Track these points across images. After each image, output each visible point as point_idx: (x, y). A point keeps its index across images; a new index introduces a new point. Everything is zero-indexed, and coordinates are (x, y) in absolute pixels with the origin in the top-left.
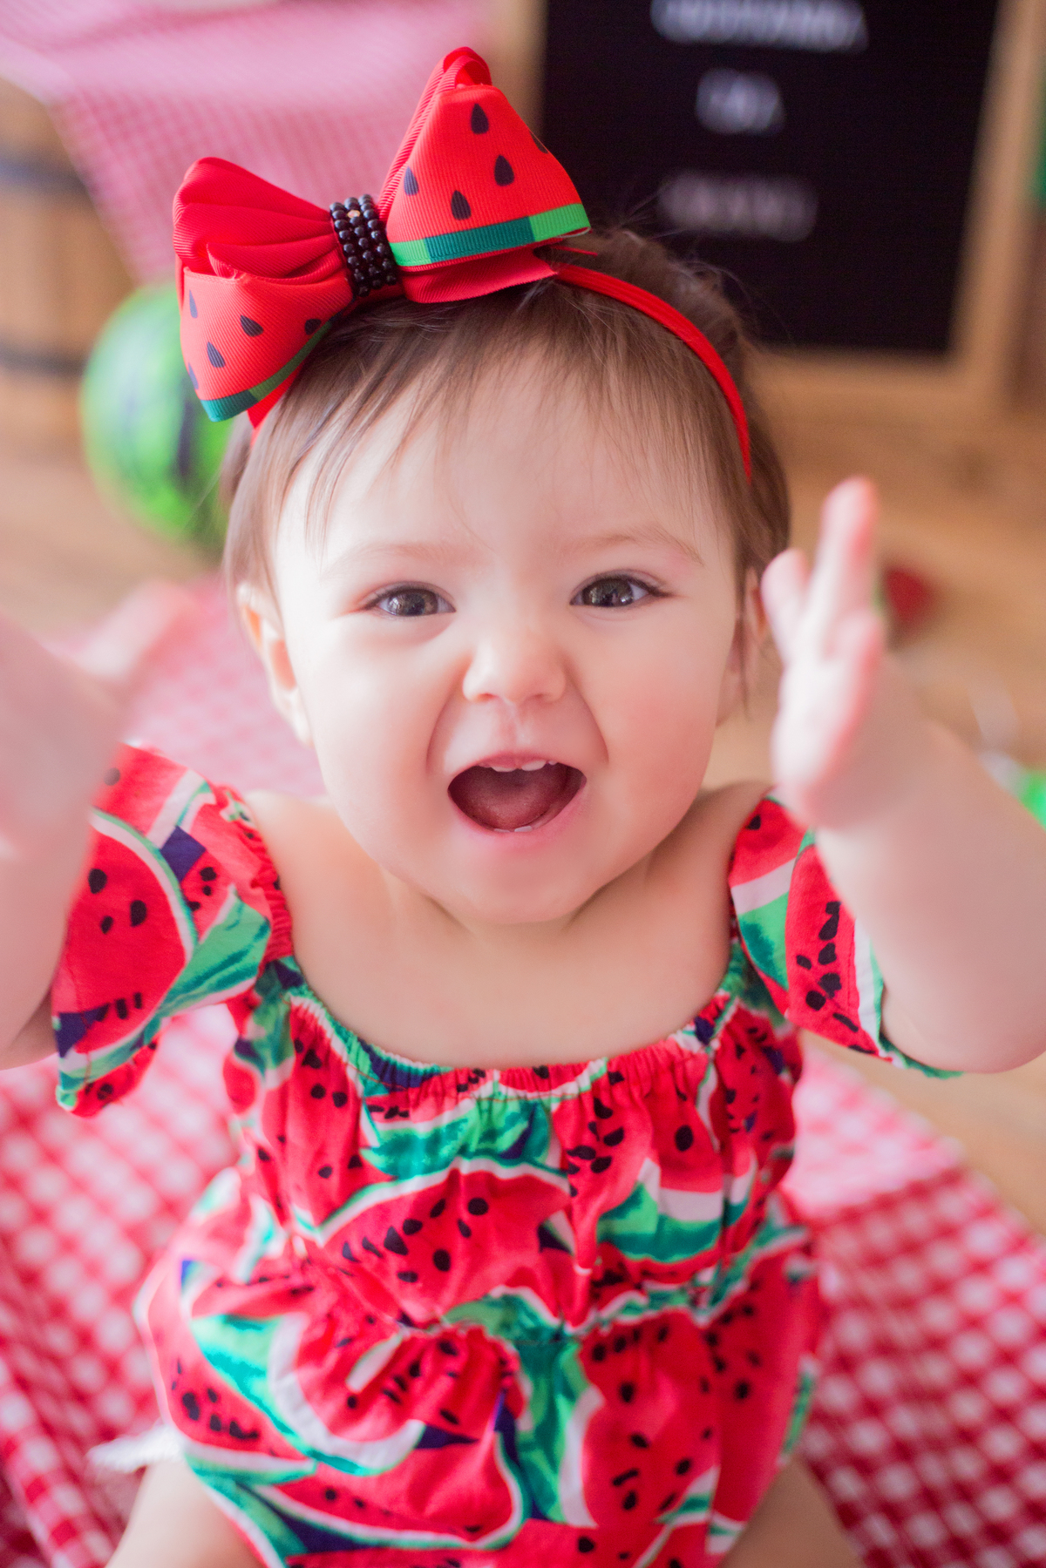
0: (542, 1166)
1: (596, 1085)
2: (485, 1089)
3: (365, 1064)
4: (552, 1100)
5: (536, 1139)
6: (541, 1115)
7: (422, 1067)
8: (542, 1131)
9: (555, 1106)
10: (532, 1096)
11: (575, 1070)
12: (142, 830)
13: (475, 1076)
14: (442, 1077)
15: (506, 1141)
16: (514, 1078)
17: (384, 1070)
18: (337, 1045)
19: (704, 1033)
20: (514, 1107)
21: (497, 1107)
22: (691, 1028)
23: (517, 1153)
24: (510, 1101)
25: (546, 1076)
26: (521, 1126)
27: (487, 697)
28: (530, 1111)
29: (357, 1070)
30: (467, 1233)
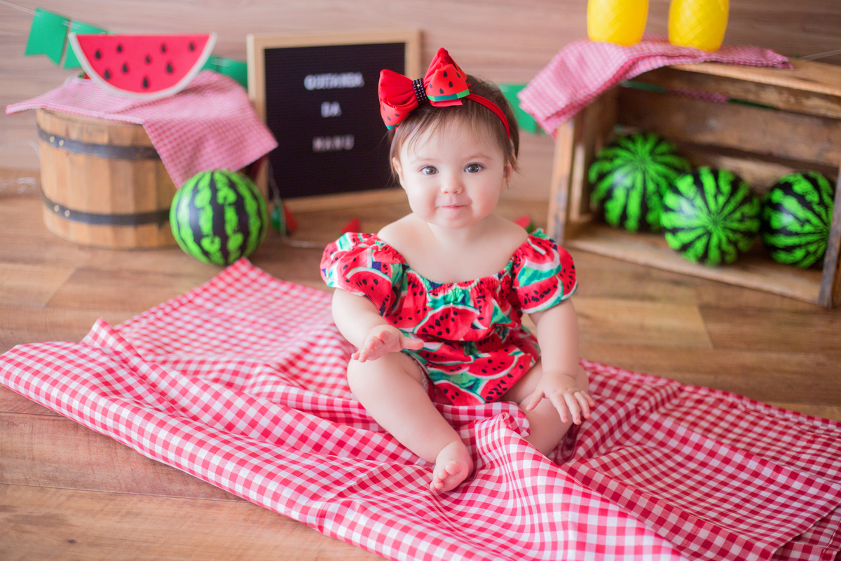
0: (469, 306)
1: (478, 285)
2: (454, 287)
3: (428, 283)
4: (469, 289)
5: (466, 299)
6: (467, 293)
7: (440, 283)
8: (468, 296)
9: (470, 290)
10: (464, 288)
11: (473, 281)
12: (366, 266)
13: (451, 285)
14: (445, 285)
15: (459, 300)
16: (460, 284)
17: (432, 284)
18: (421, 280)
19: (500, 276)
20: (460, 291)
21: (457, 292)
22: (497, 274)
23: (463, 302)
24: (459, 289)
25: (467, 283)
26: (463, 295)
27: (446, 192)
28: (464, 292)
29: (426, 285)
30: (453, 320)
